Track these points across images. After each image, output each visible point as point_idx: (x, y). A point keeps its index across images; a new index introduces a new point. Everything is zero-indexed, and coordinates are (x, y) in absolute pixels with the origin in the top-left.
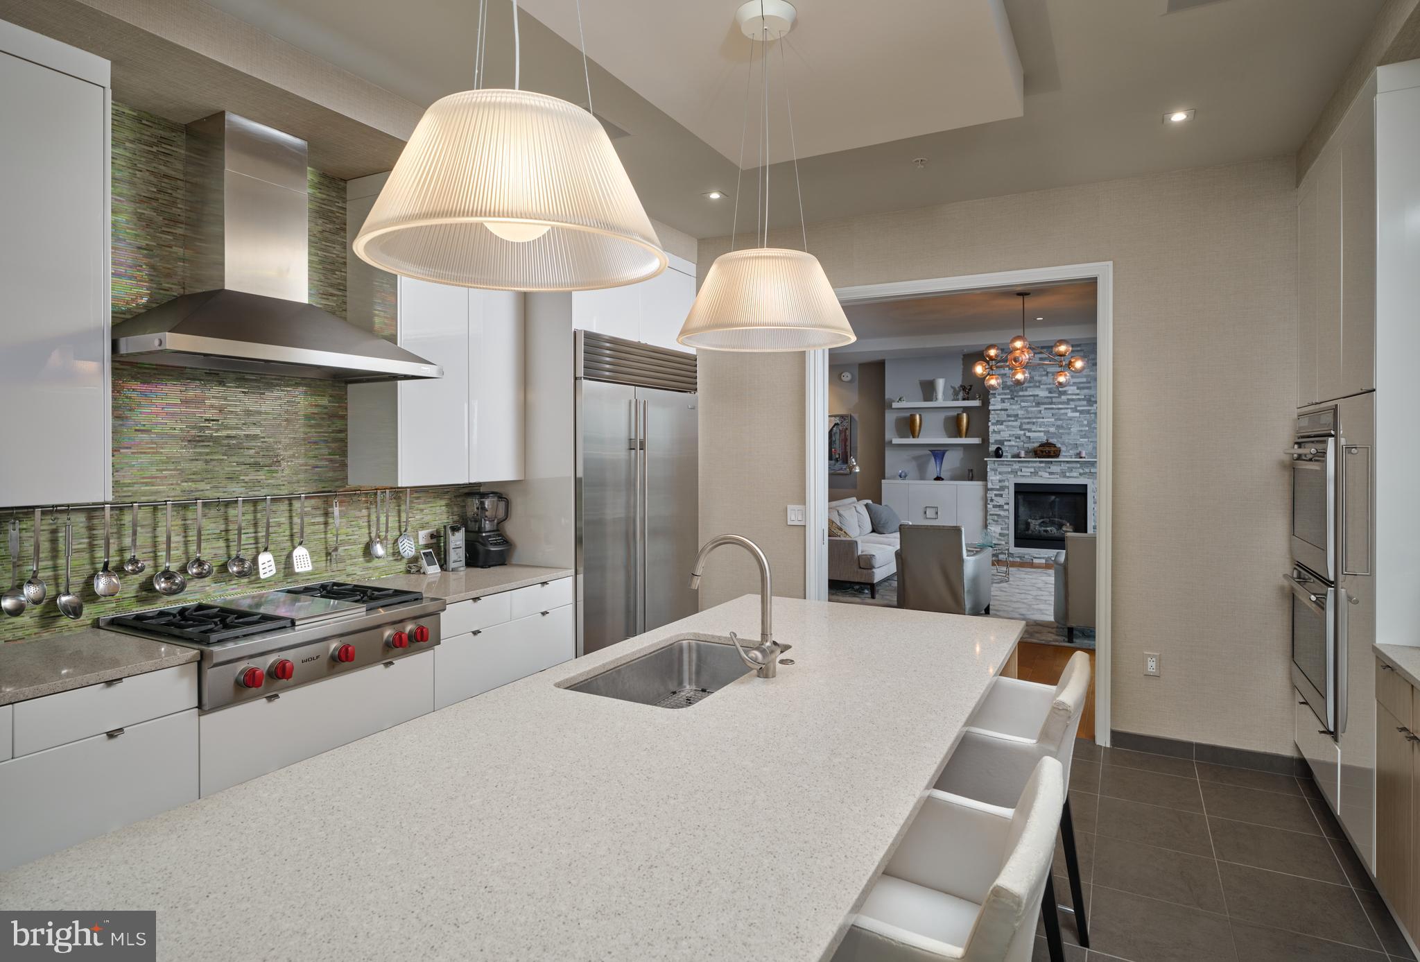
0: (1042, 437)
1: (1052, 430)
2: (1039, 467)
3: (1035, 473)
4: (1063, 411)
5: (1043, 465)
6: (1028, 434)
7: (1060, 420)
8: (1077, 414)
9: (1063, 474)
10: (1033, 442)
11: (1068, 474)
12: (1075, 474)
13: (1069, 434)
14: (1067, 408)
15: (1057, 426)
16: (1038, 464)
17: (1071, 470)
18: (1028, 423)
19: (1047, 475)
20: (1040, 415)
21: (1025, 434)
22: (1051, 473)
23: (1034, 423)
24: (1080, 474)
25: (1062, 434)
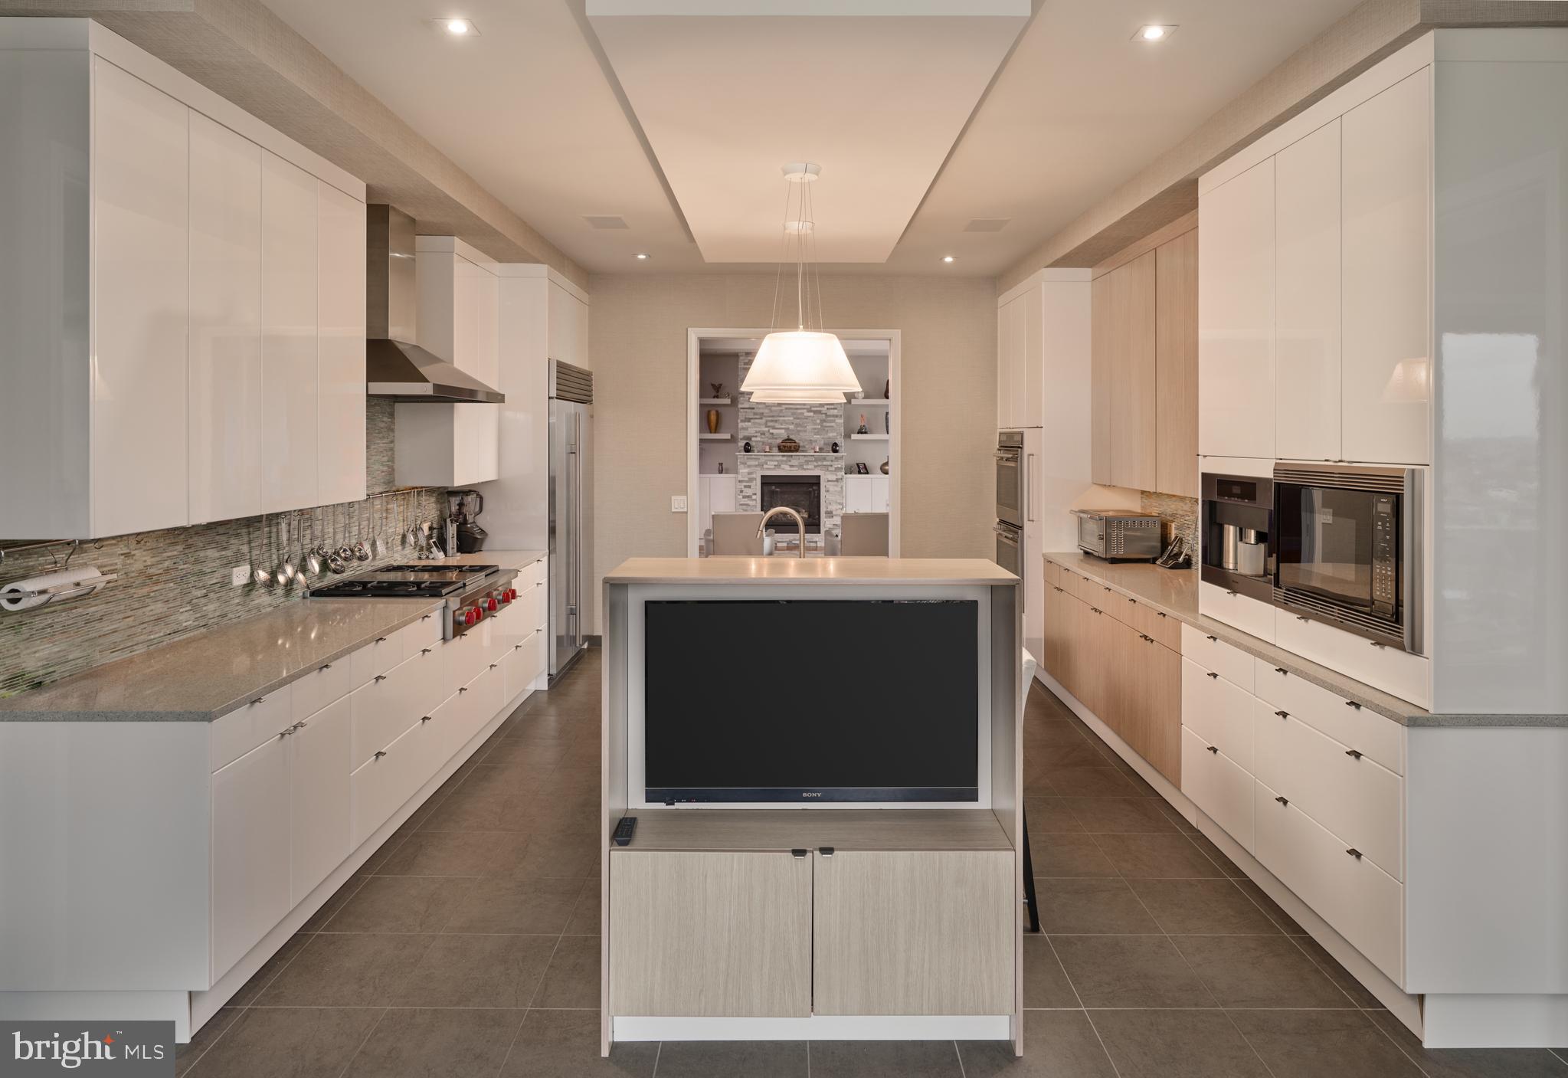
0: (783, 434)
1: (792, 427)
2: (782, 461)
3: (778, 466)
4: (799, 411)
5: (785, 459)
6: (771, 431)
7: (798, 419)
8: (812, 414)
9: (801, 467)
10: (776, 439)
11: (805, 467)
12: (810, 467)
13: (805, 431)
14: (804, 409)
15: (796, 424)
16: (781, 458)
17: (807, 462)
18: (772, 421)
19: (787, 467)
20: (781, 414)
21: (769, 431)
22: (791, 466)
23: (776, 421)
24: (815, 467)
25: (799, 431)
